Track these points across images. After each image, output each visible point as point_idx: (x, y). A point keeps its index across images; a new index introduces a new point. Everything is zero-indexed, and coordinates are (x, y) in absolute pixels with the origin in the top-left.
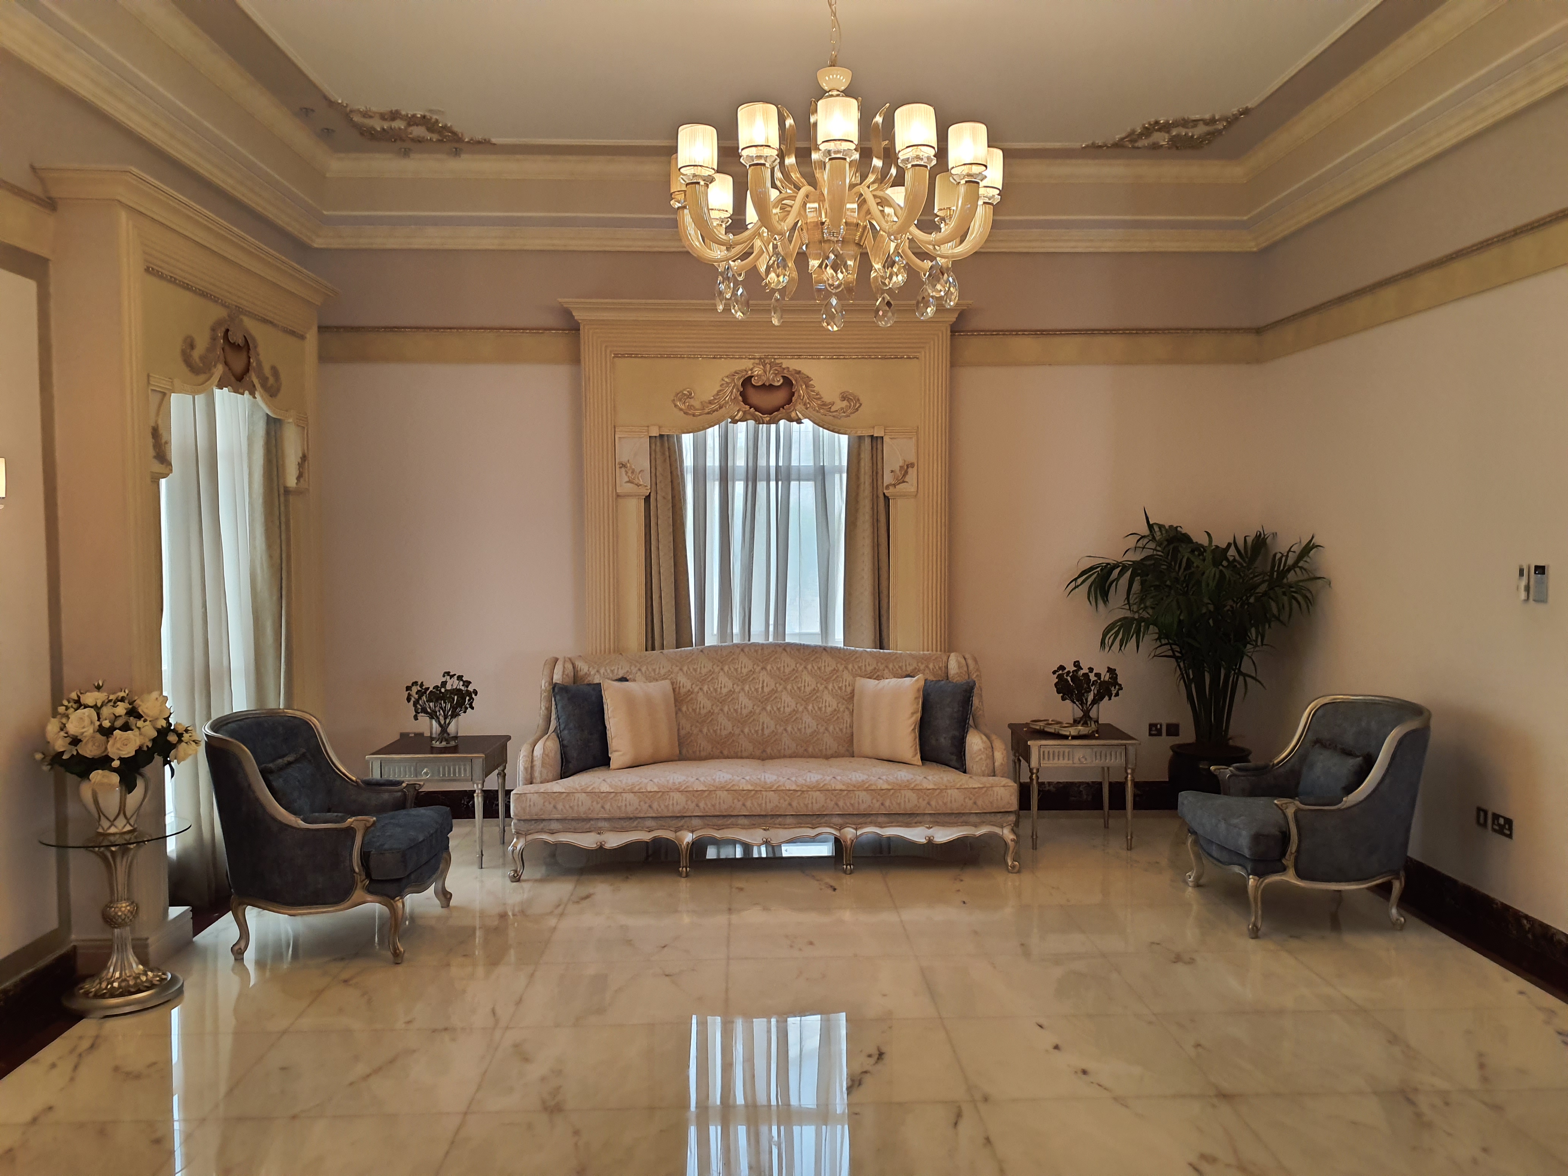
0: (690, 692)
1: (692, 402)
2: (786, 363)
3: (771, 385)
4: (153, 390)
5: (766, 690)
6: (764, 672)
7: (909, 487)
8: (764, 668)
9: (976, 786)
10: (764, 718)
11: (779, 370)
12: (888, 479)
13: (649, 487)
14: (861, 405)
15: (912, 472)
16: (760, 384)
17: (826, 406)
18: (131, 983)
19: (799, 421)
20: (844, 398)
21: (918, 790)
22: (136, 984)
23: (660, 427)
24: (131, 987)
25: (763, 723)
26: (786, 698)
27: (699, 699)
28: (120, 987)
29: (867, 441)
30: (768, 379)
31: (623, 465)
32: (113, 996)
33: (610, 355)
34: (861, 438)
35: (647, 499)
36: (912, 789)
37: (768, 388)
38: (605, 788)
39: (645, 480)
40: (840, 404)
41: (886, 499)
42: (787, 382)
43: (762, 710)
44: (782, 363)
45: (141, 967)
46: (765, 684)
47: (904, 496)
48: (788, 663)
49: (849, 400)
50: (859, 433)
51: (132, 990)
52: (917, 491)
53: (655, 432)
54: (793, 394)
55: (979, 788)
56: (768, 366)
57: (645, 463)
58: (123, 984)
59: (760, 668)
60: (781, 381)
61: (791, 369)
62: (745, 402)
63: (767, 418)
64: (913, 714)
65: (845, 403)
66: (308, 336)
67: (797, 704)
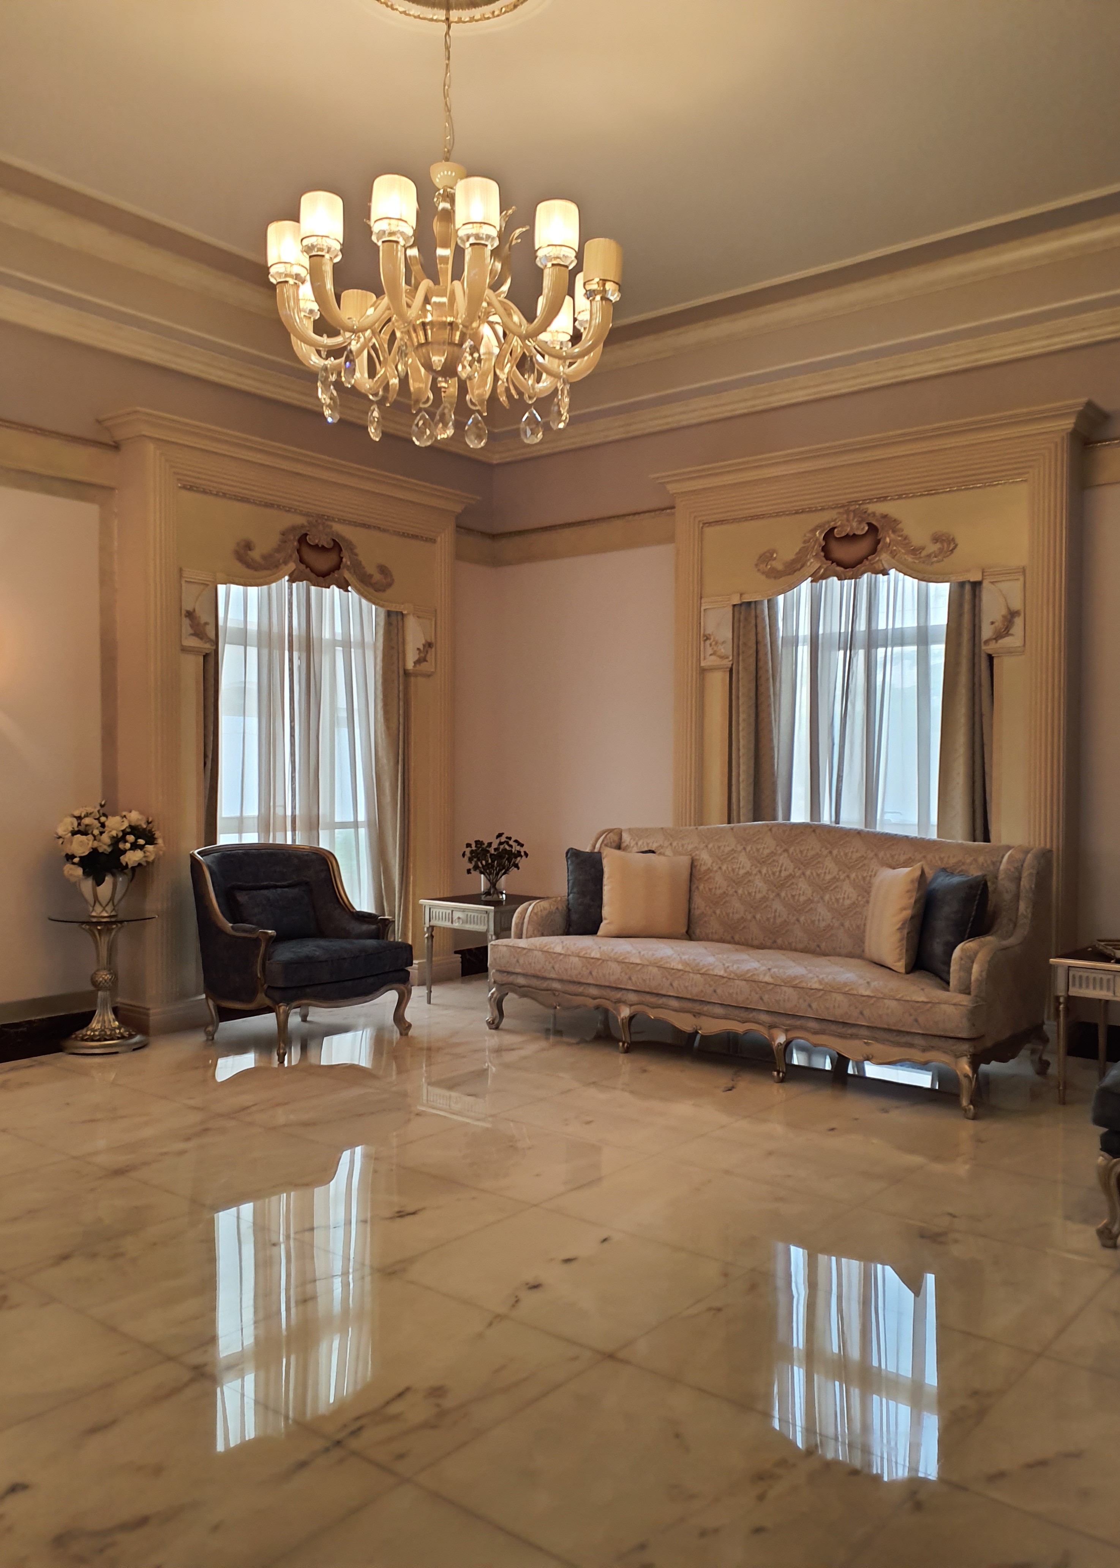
0: (709, 870)
1: (775, 564)
2: (872, 508)
3: (854, 534)
4: (186, 581)
5: (784, 874)
6: (786, 855)
7: (1013, 641)
8: (786, 851)
9: (920, 999)
10: (777, 906)
11: (862, 516)
12: (987, 632)
13: (731, 658)
14: (956, 546)
15: (1018, 621)
16: (844, 534)
17: (915, 551)
18: (108, 1033)
19: (885, 573)
20: (936, 539)
21: (851, 994)
22: (110, 1035)
23: (741, 595)
24: (108, 1035)
25: (776, 911)
26: (803, 885)
27: (717, 879)
28: (99, 1035)
29: (968, 587)
30: (852, 528)
31: (707, 638)
32: (93, 1040)
33: (699, 524)
34: (962, 585)
35: (731, 671)
36: (844, 993)
37: (851, 538)
38: (558, 949)
39: (727, 649)
40: (934, 548)
41: (991, 658)
42: (873, 529)
43: (776, 896)
44: (867, 509)
45: (117, 1023)
46: (783, 868)
47: (1010, 652)
48: (813, 845)
49: (942, 541)
50: (961, 579)
51: (107, 1038)
52: (1024, 645)
53: (736, 600)
54: (878, 542)
55: (922, 1002)
56: (852, 515)
57: (727, 634)
58: (103, 1033)
59: (782, 849)
60: (867, 528)
61: (877, 514)
62: (827, 557)
63: (850, 572)
64: (904, 909)
65: (938, 545)
66: (439, 539)
67: (813, 893)
